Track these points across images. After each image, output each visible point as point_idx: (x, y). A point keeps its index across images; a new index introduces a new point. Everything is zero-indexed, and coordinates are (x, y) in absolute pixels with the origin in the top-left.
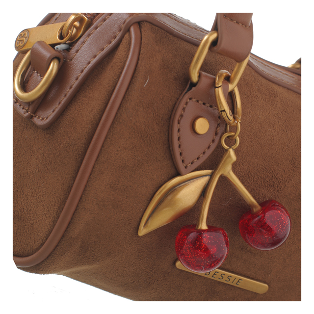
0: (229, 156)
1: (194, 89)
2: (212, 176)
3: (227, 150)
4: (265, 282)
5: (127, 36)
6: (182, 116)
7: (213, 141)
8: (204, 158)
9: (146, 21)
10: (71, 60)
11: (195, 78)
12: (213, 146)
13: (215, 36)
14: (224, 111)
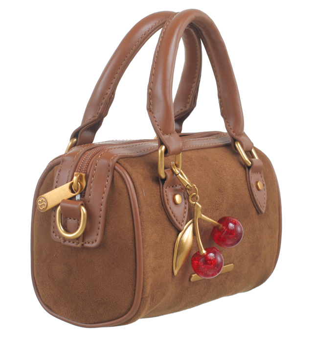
0: (198, 206)
1: (166, 182)
2: (193, 222)
3: (195, 205)
4: (231, 263)
5: (115, 172)
6: (168, 200)
7: (186, 203)
8: (186, 215)
9: (120, 159)
10: (89, 202)
11: (163, 176)
12: (187, 206)
13: (164, 147)
14: (188, 185)
